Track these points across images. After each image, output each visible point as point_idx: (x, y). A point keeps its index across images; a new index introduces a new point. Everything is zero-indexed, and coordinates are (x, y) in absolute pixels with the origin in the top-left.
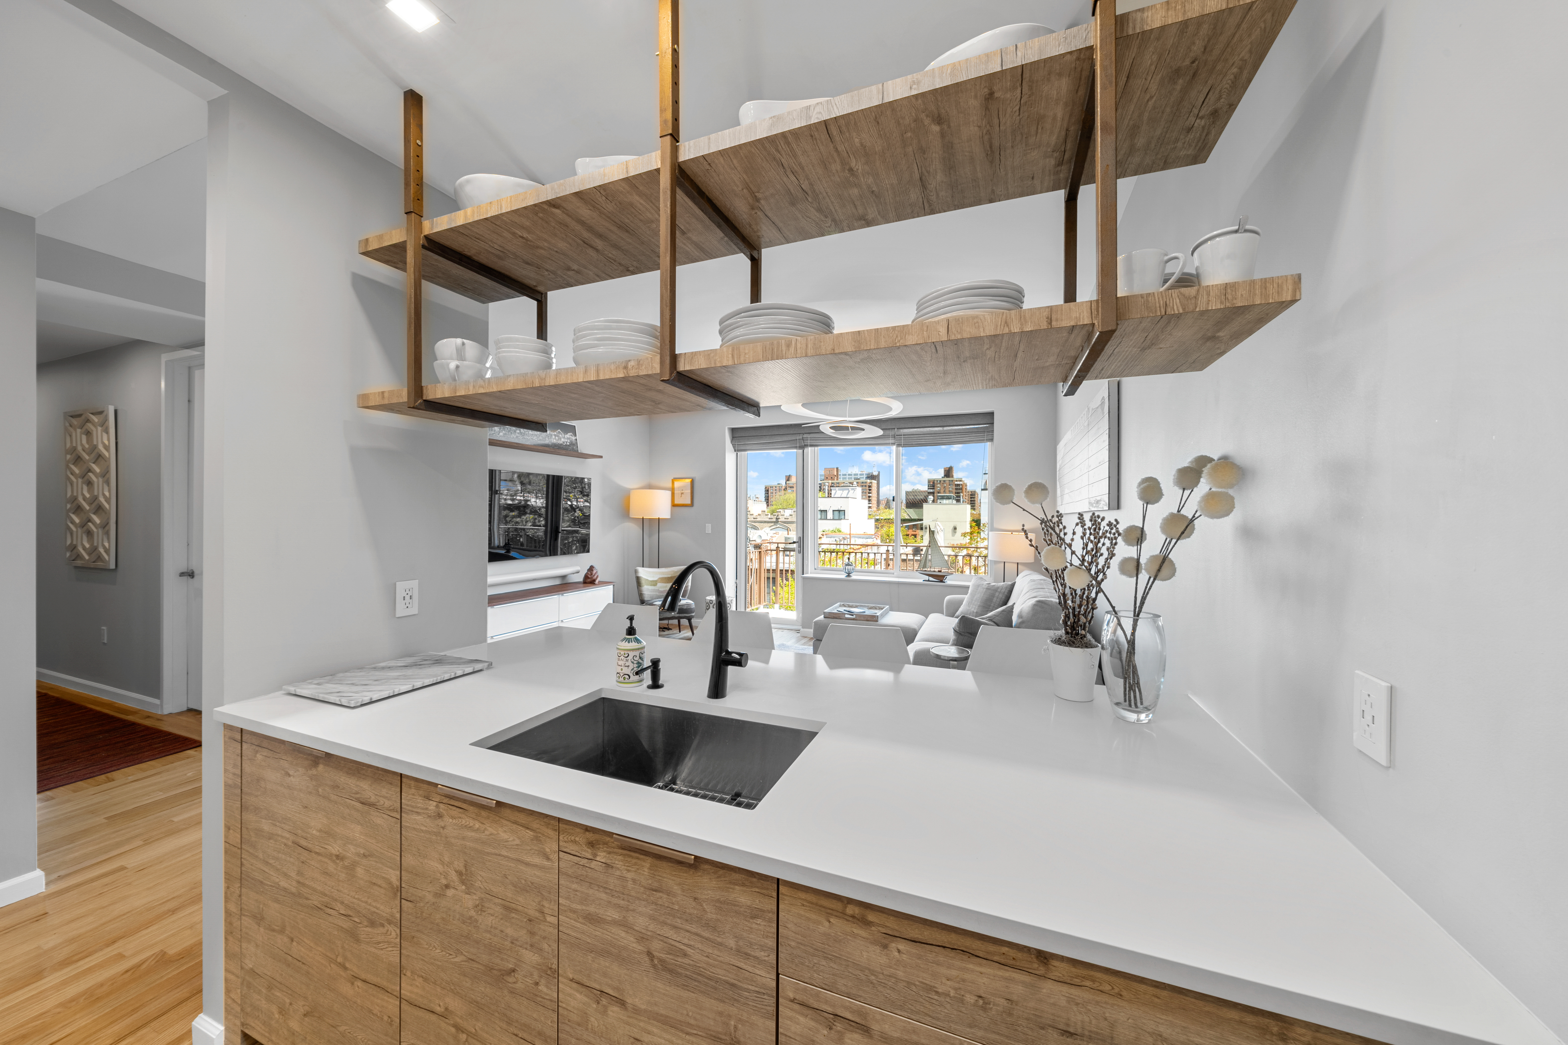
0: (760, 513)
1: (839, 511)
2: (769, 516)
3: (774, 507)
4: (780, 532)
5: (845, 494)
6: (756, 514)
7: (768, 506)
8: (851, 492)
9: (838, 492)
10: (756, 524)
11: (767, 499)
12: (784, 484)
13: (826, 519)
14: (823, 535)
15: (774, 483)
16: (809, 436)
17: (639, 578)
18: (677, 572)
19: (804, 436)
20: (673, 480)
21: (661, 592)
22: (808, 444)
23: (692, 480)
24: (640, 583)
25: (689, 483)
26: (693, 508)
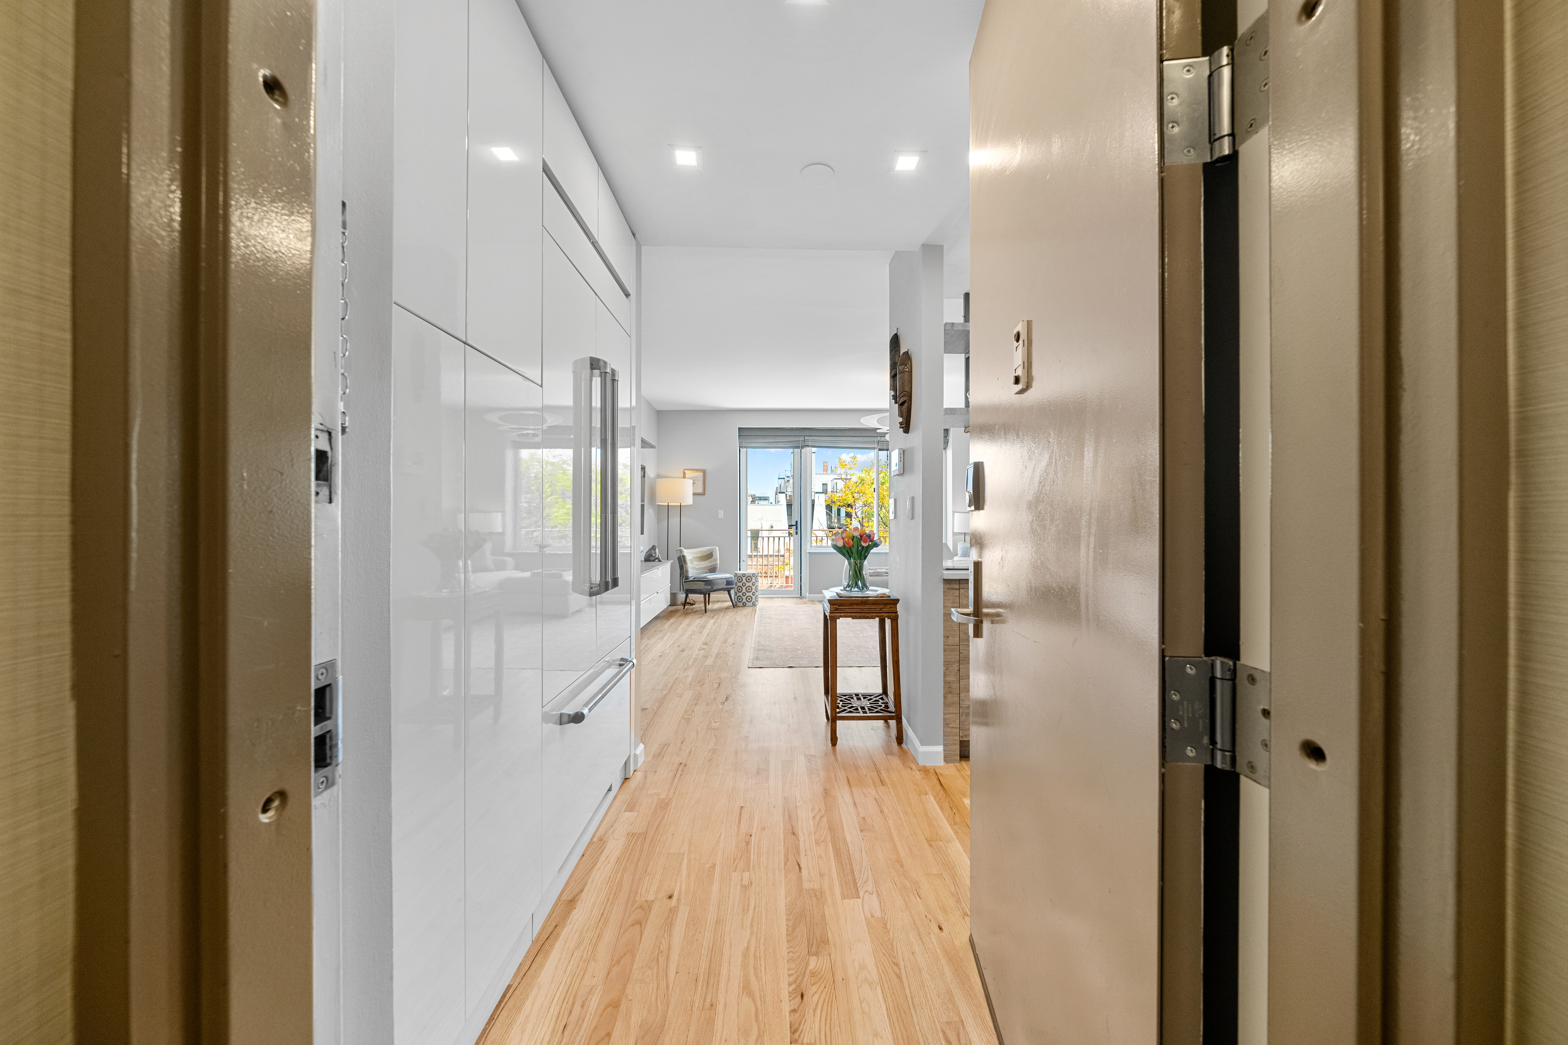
16: (810, 438)
17: (684, 556)
18: (705, 552)
19: (806, 438)
20: (684, 472)
21: (698, 569)
22: (808, 444)
23: (704, 472)
24: (685, 561)
25: (701, 474)
26: (704, 496)
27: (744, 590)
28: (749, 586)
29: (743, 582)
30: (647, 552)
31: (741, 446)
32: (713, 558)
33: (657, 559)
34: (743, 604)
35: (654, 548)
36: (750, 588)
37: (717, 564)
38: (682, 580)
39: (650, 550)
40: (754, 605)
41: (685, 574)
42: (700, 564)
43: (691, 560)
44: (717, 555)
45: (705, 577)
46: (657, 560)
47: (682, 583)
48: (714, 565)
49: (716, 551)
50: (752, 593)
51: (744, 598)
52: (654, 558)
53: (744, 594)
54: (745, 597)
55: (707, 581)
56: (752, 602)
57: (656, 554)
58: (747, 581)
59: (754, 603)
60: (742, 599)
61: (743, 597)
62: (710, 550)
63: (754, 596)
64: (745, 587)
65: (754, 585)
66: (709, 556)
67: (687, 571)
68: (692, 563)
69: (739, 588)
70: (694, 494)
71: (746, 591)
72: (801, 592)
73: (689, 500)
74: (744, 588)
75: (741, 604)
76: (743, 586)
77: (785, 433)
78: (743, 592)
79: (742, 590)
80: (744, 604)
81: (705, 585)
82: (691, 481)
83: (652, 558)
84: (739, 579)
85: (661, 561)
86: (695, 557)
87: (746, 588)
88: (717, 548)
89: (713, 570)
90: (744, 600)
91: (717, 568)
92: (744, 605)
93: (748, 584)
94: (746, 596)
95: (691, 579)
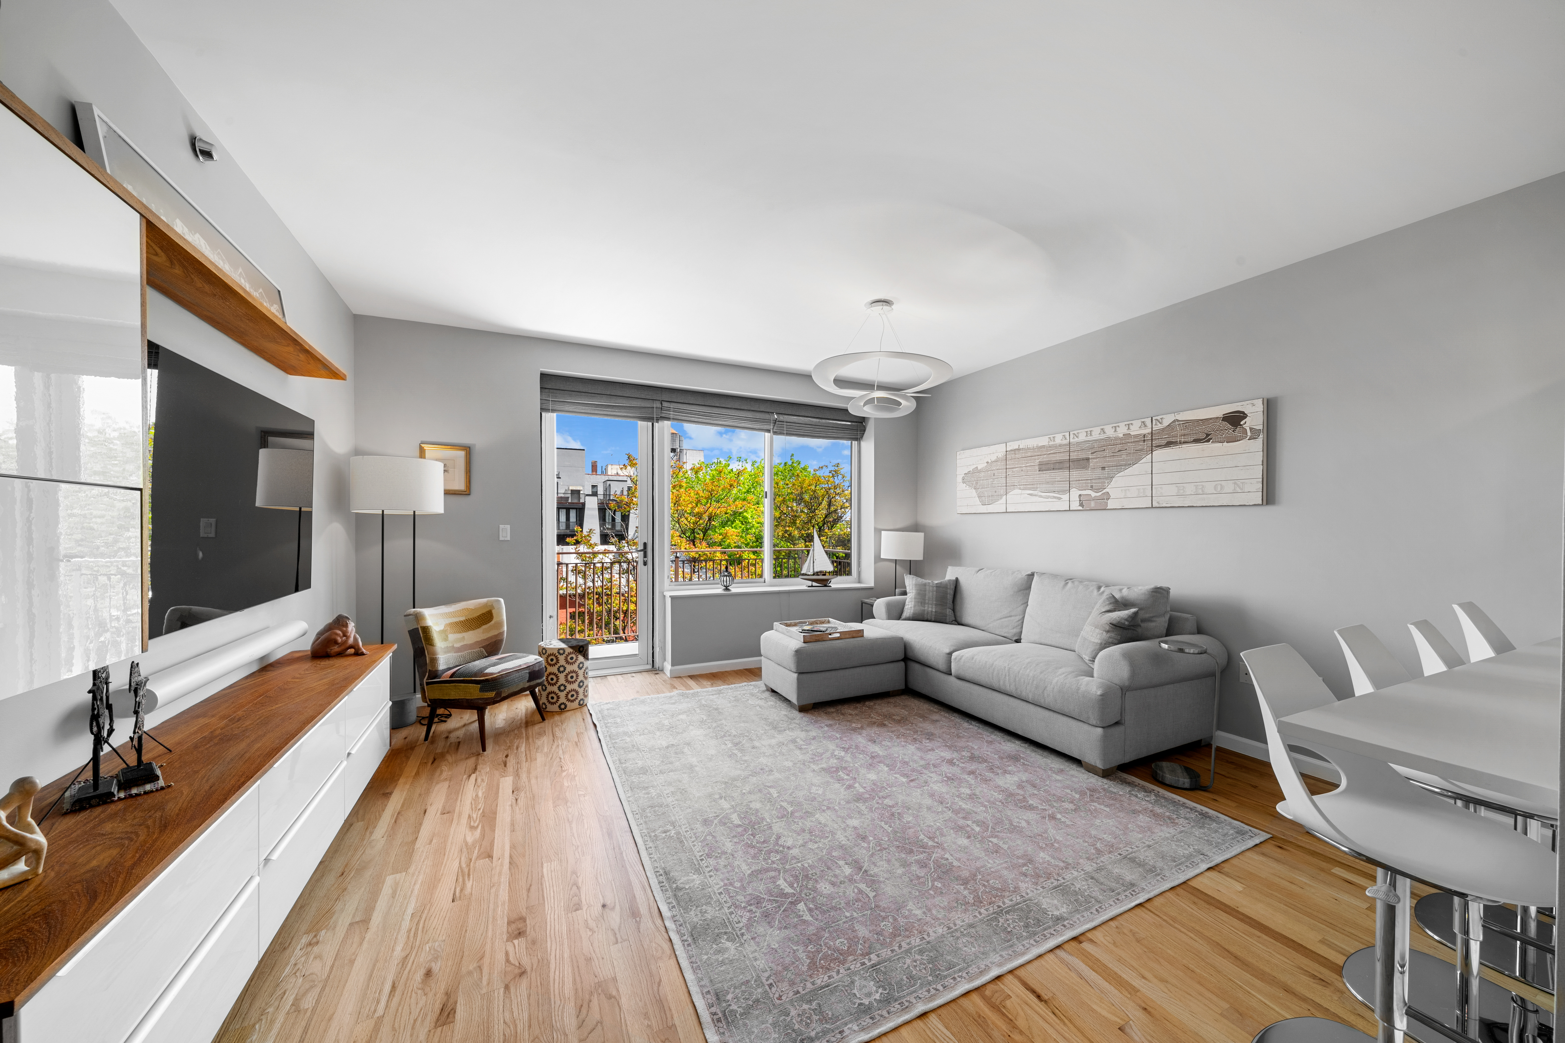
16: (672, 405)
17: (426, 630)
18: (475, 610)
19: (665, 404)
20: (420, 446)
21: (459, 650)
22: (667, 416)
23: (468, 450)
24: (429, 639)
25: (462, 453)
26: (470, 497)
27: (562, 680)
28: (573, 672)
29: (559, 665)
30: (320, 634)
31: (544, 407)
32: (493, 622)
33: (351, 647)
34: (559, 706)
35: (340, 622)
36: (574, 675)
37: (502, 634)
38: (421, 680)
39: (329, 628)
40: (582, 705)
41: (429, 668)
42: (464, 637)
43: (443, 632)
44: (503, 614)
45: (480, 672)
46: (352, 651)
47: (422, 684)
48: (496, 636)
49: (500, 608)
50: (577, 683)
51: (562, 695)
52: (343, 648)
53: (562, 688)
54: (565, 692)
55: (487, 680)
56: (577, 701)
57: (348, 637)
58: (567, 662)
59: (581, 702)
60: (558, 697)
61: (560, 694)
62: (486, 605)
63: (582, 689)
64: (564, 674)
65: (580, 668)
66: (486, 617)
67: (434, 660)
68: (446, 639)
69: (552, 676)
70: (447, 493)
71: (567, 681)
72: (653, 661)
73: (435, 504)
74: (562, 676)
75: (555, 708)
76: (560, 672)
77: (628, 393)
78: (559, 684)
79: (557, 681)
80: (563, 706)
81: (482, 690)
82: (440, 466)
83: (336, 649)
84: (552, 660)
85: (363, 654)
86: (451, 624)
87: (566, 676)
88: (502, 600)
89: (492, 648)
90: (563, 699)
91: (501, 641)
92: (563, 709)
93: (569, 668)
94: (567, 690)
95: (446, 676)
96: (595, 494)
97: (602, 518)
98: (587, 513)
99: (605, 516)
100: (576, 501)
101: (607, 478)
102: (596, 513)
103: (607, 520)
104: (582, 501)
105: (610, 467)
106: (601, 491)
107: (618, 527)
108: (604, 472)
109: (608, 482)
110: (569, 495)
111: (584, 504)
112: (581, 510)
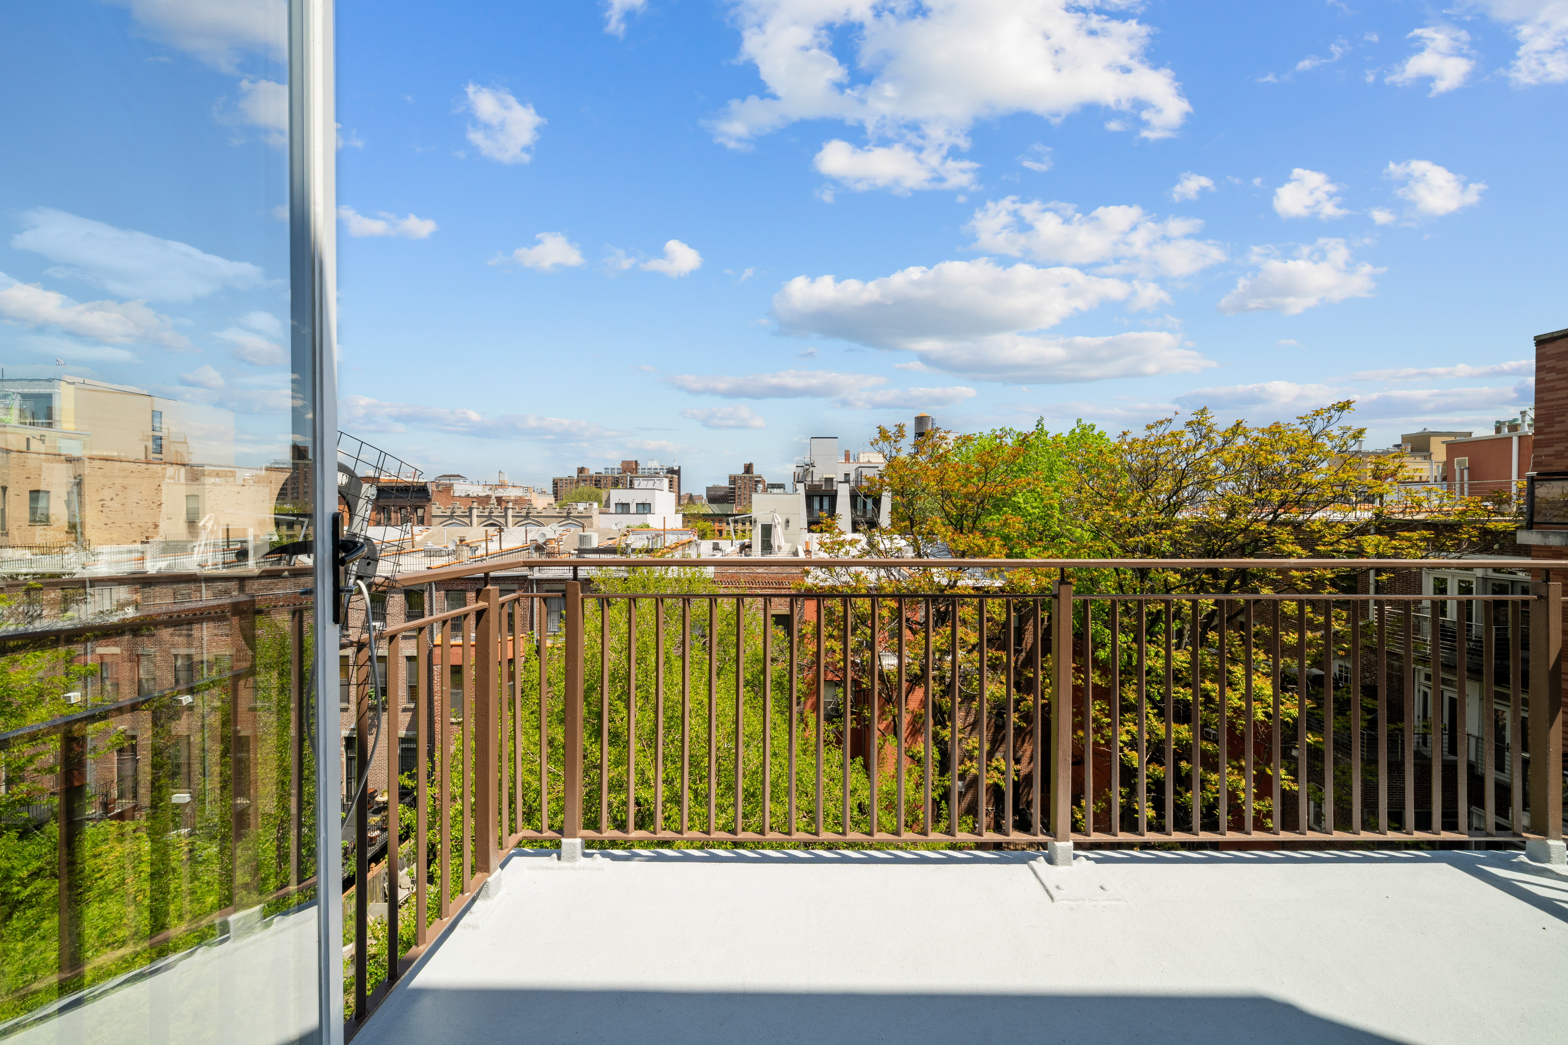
0: (546, 506)
1: (643, 504)
2: (558, 510)
3: (565, 501)
4: (573, 529)
5: (650, 484)
6: (540, 509)
7: (556, 500)
8: (658, 483)
9: (642, 482)
10: (541, 520)
11: (556, 494)
12: (575, 477)
13: (629, 513)
14: (628, 531)
15: (564, 475)
96: (847, 481)
97: (854, 505)
98: (839, 500)
99: (856, 501)
100: (829, 489)
101: (859, 465)
102: (848, 500)
103: (858, 507)
104: (834, 488)
105: (861, 455)
106: (852, 477)
107: (869, 515)
108: (857, 459)
109: (860, 469)
110: (823, 483)
111: (836, 491)
112: (833, 497)
